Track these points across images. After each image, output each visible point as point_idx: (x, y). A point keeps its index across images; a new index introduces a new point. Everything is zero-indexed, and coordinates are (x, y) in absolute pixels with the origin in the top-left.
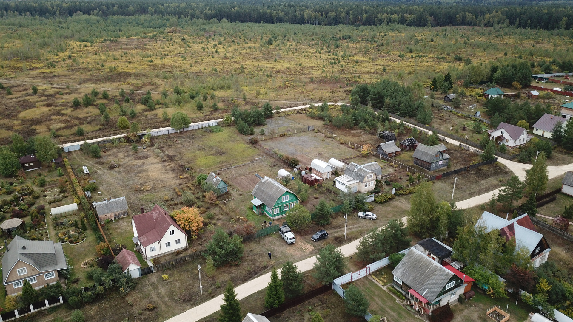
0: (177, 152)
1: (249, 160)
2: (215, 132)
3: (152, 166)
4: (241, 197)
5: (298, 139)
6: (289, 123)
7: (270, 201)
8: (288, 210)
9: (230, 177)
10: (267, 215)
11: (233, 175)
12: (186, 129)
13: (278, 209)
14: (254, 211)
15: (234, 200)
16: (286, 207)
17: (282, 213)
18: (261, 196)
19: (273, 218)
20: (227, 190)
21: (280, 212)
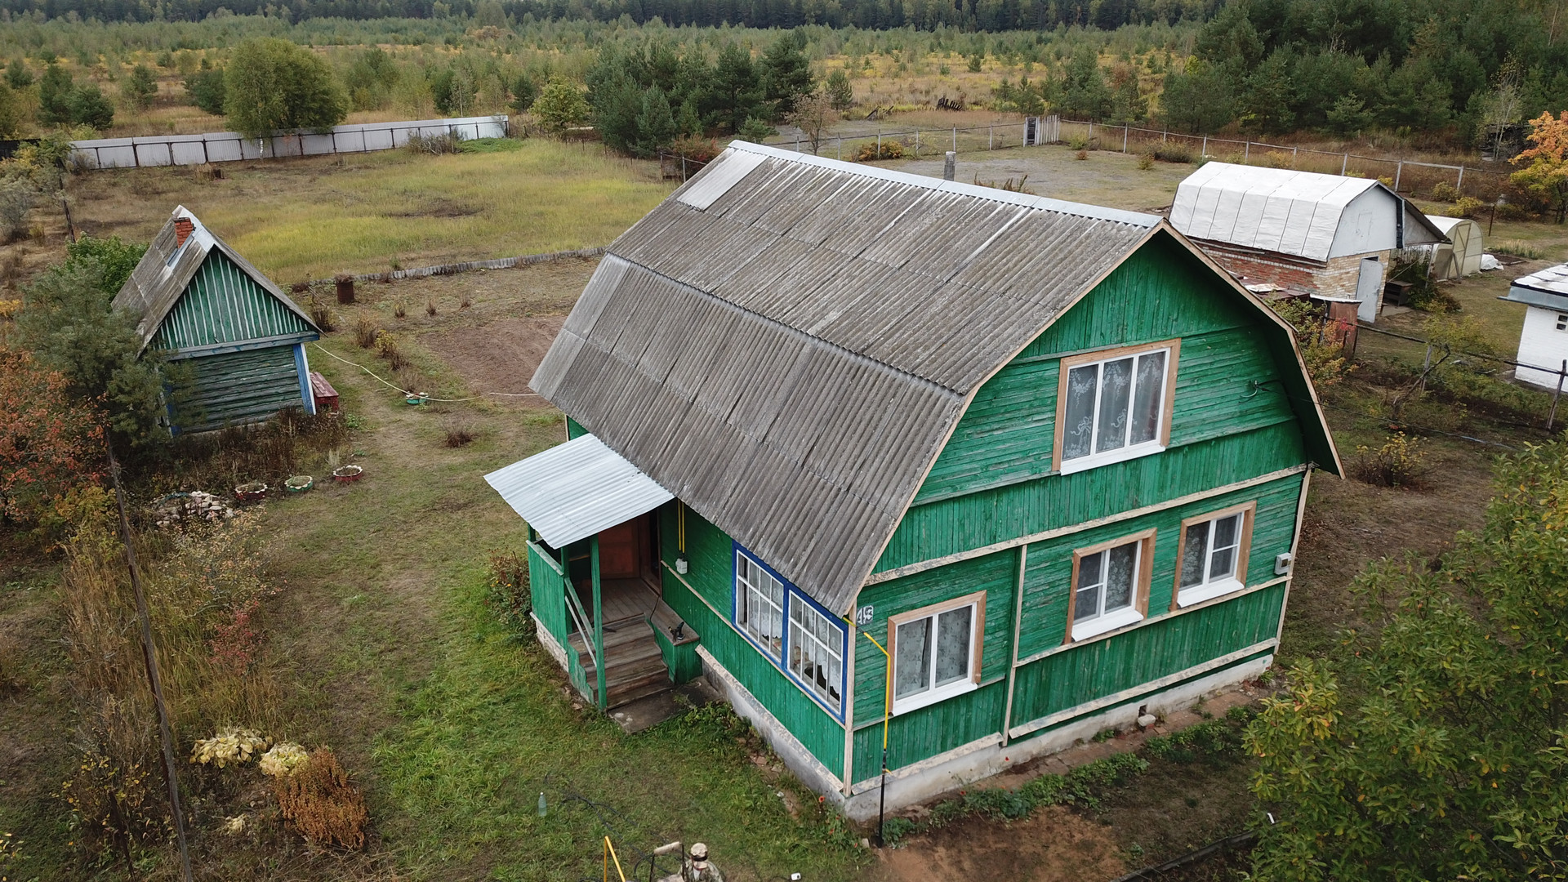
0: (164, 209)
2: (476, 152)
4: (451, 459)
5: (980, 165)
6: (903, 130)
7: (799, 456)
8: (1126, 638)
9: (432, 312)
10: (747, 723)
11: (466, 305)
12: (314, 145)
13: (974, 601)
14: (543, 634)
15: (346, 490)
16: (1104, 582)
17: (1032, 679)
18: (659, 388)
19: (872, 783)
20: (306, 389)
21: (1006, 669)
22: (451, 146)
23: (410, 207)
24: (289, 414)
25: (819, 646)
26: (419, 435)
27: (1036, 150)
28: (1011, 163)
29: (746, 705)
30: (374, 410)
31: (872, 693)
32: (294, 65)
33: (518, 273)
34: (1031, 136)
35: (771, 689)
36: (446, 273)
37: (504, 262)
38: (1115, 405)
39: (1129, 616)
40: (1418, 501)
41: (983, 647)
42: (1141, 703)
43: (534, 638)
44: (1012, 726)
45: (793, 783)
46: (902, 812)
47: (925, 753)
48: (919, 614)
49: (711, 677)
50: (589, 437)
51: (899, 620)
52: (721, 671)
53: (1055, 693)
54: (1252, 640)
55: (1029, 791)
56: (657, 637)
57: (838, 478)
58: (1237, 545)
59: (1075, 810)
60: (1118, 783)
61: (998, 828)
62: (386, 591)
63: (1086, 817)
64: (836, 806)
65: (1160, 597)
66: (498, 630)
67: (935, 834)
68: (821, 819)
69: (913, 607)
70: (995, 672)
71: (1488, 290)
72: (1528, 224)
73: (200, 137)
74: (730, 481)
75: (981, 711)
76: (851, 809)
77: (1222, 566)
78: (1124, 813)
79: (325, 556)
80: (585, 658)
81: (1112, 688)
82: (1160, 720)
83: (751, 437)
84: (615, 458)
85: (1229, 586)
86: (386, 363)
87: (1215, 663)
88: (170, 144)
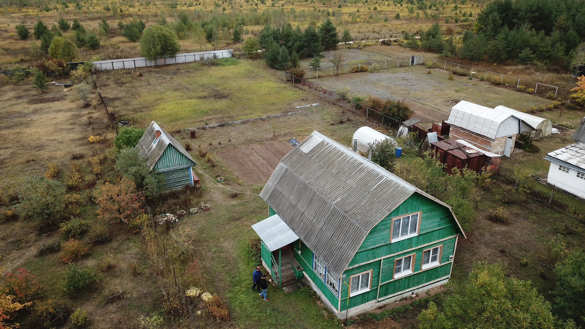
0: (127, 92)
1: (280, 109)
2: (223, 65)
3: (51, 115)
4: (234, 202)
5: (394, 76)
6: (369, 56)
7: (330, 235)
8: (409, 277)
9: (220, 144)
10: (315, 292)
11: (230, 141)
12: (169, 61)
13: (370, 272)
14: (264, 263)
15: (206, 213)
16: (403, 265)
17: (384, 288)
18: (295, 207)
19: (344, 312)
20: (191, 179)
21: (378, 285)
22: (214, 63)
23: (205, 94)
24: (188, 187)
25: (332, 280)
26: (223, 193)
27: (414, 68)
28: (404, 75)
29: (315, 288)
30: (209, 183)
31: (345, 292)
32: (164, 35)
33: (243, 126)
34: (413, 62)
35: (321, 286)
36: (222, 126)
37: (239, 122)
38: (406, 225)
39: (409, 272)
40: (504, 228)
41: (372, 281)
42: (412, 292)
43: (262, 265)
44: (379, 298)
45: (327, 309)
46: (352, 318)
47: (358, 305)
48: (357, 275)
49: (306, 279)
50: (276, 216)
51: (352, 277)
52: (309, 279)
53: (390, 290)
54: (442, 276)
55: (383, 314)
56: (293, 268)
57: (339, 244)
58: (438, 254)
59: (393, 319)
60: (404, 312)
61: (374, 323)
62: (222, 247)
63: (395, 321)
64: (336, 316)
65: (417, 267)
66: (252, 261)
67: (359, 324)
68: (333, 319)
69: (355, 274)
70: (375, 286)
71: (551, 143)
72: (575, 112)
73: (133, 59)
74: (313, 238)
75: (371, 295)
76: (339, 317)
77: (434, 259)
78: (405, 320)
79: (204, 235)
80: (276, 273)
81: (404, 289)
82: (417, 295)
83: (318, 227)
84: (284, 223)
85: (436, 264)
86: (209, 164)
87: (432, 282)
88: (123, 62)
